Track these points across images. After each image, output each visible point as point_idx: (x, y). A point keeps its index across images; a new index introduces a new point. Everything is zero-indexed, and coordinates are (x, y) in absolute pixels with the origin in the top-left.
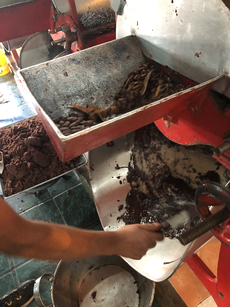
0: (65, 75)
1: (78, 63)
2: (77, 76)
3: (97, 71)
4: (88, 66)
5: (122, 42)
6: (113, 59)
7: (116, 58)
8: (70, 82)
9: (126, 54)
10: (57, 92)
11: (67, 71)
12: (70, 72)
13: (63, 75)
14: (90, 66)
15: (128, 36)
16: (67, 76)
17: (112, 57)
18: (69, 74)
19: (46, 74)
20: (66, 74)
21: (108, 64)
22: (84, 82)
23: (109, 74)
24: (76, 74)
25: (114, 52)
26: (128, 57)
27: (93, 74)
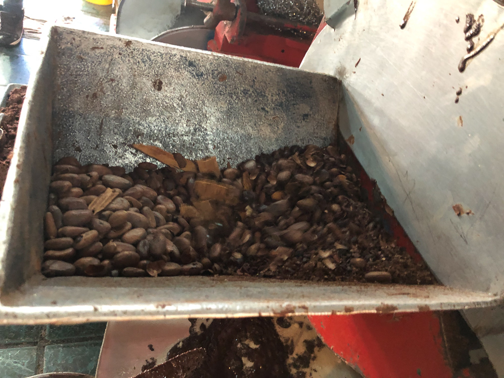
0: (154, 86)
1: (198, 76)
2: (180, 100)
3: (229, 114)
4: (216, 93)
5: (309, 81)
6: (273, 105)
7: (281, 105)
8: (158, 106)
9: (304, 108)
10: (116, 112)
11: (165, 81)
12: (170, 84)
13: (149, 84)
14: (221, 94)
15: (326, 76)
16: (160, 89)
17: (274, 98)
18: (166, 88)
19: (112, 63)
20: (158, 86)
21: (258, 110)
22: (188, 121)
23: (251, 131)
24: (182, 96)
25: (284, 92)
26: (306, 116)
27: (218, 115)
